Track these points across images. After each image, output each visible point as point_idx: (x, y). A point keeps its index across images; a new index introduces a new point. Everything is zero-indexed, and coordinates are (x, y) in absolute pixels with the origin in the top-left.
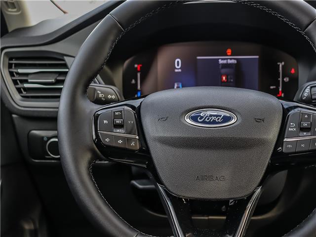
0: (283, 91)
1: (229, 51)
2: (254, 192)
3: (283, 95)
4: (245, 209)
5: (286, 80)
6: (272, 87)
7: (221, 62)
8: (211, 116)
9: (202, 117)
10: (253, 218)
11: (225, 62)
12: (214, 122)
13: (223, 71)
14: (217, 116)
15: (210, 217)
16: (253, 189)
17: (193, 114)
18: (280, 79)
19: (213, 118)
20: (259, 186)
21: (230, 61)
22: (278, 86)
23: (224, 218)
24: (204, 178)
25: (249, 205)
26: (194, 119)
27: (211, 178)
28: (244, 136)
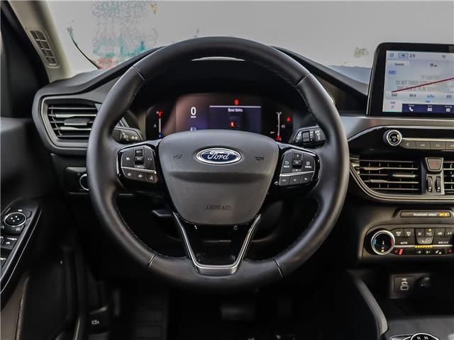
0: (280, 136)
1: (237, 102)
2: (254, 220)
3: (280, 139)
4: (247, 233)
5: (283, 126)
6: (272, 133)
7: (229, 110)
8: (219, 154)
9: (211, 156)
10: (253, 241)
11: (233, 110)
12: (221, 160)
13: (232, 118)
14: (224, 154)
15: (220, 241)
16: (254, 216)
17: (203, 152)
18: (279, 126)
19: (221, 156)
20: (258, 214)
21: (237, 110)
22: (276, 131)
23: (230, 241)
24: (212, 207)
25: (251, 230)
26: (205, 157)
27: (218, 207)
28: (247, 171)
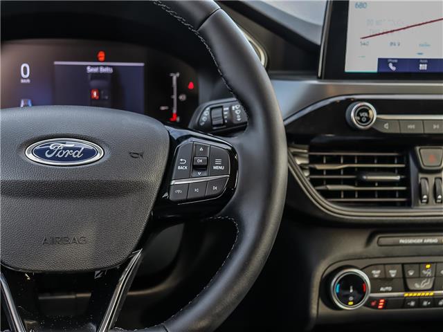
0: (178, 114)
1: (101, 55)
2: (129, 260)
3: (178, 119)
4: (117, 282)
5: (183, 97)
6: (163, 108)
7: (90, 70)
8: (65, 149)
9: (51, 152)
10: (130, 293)
11: (95, 70)
12: (70, 158)
13: (94, 83)
14: (74, 149)
16: (128, 253)
17: (38, 146)
18: (174, 97)
19: (69, 152)
20: (137, 248)
21: (103, 70)
22: (171, 106)
23: (89, 295)
25: (123, 277)
26: (40, 153)
27: (65, 240)
